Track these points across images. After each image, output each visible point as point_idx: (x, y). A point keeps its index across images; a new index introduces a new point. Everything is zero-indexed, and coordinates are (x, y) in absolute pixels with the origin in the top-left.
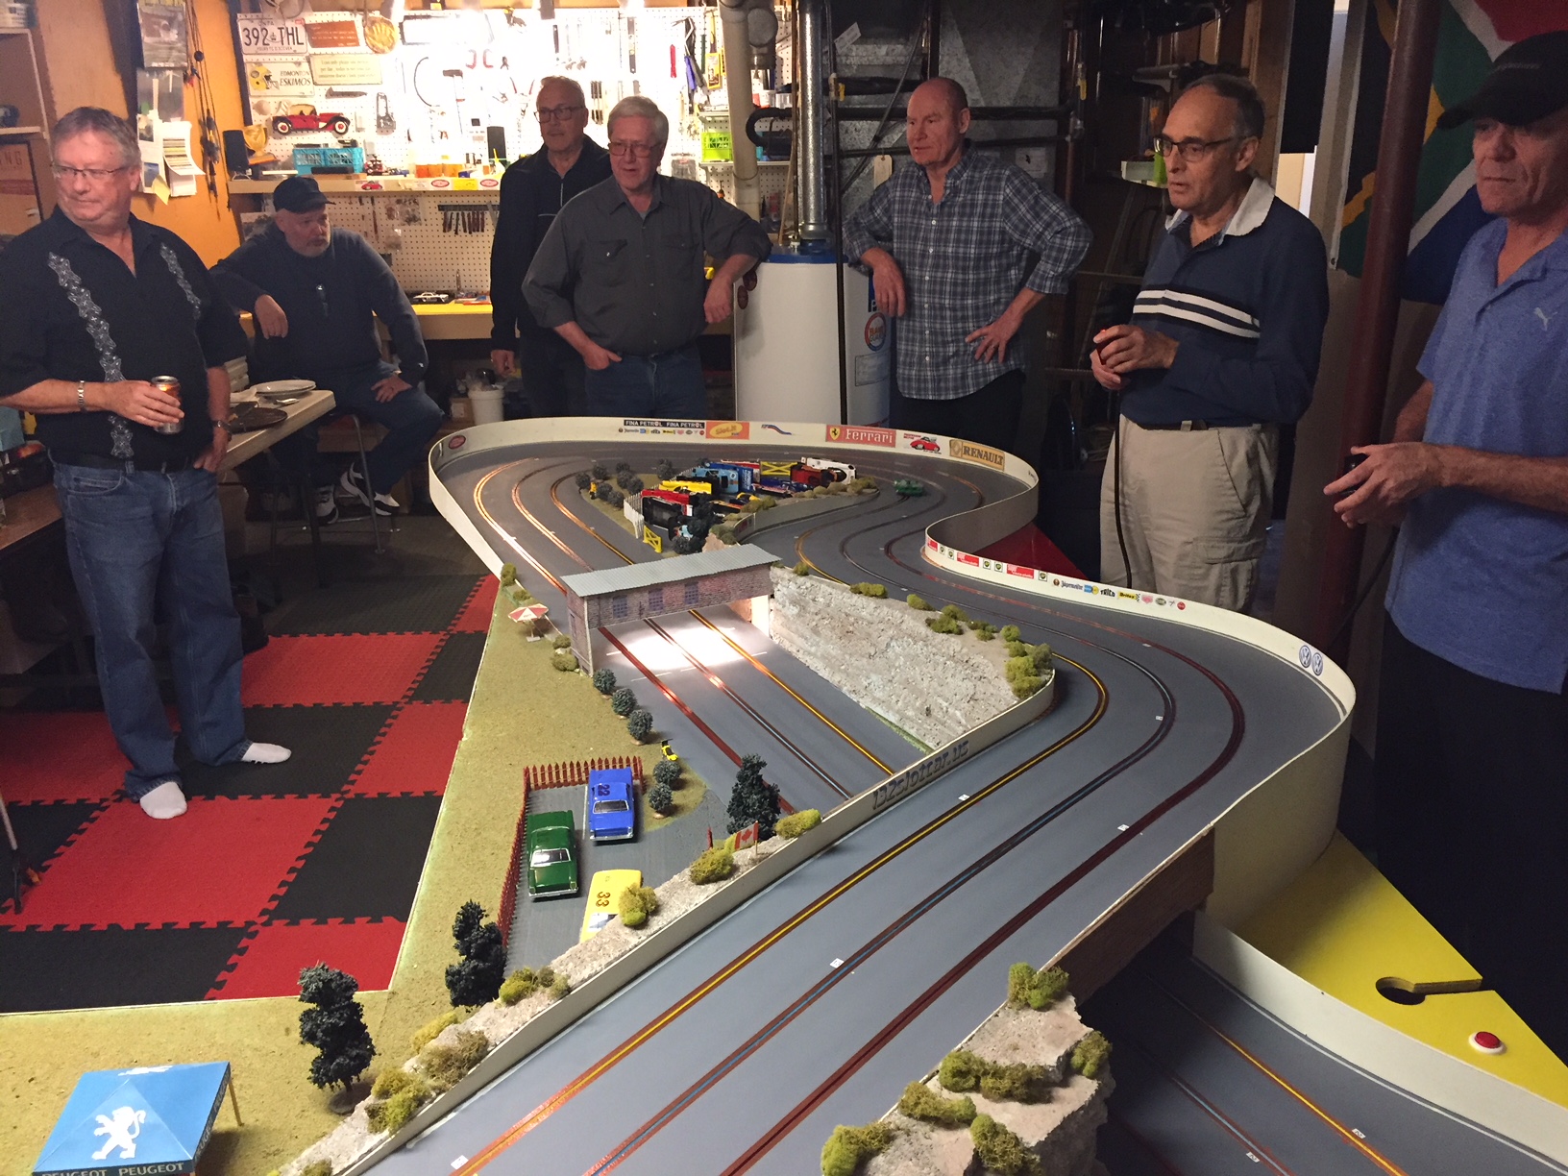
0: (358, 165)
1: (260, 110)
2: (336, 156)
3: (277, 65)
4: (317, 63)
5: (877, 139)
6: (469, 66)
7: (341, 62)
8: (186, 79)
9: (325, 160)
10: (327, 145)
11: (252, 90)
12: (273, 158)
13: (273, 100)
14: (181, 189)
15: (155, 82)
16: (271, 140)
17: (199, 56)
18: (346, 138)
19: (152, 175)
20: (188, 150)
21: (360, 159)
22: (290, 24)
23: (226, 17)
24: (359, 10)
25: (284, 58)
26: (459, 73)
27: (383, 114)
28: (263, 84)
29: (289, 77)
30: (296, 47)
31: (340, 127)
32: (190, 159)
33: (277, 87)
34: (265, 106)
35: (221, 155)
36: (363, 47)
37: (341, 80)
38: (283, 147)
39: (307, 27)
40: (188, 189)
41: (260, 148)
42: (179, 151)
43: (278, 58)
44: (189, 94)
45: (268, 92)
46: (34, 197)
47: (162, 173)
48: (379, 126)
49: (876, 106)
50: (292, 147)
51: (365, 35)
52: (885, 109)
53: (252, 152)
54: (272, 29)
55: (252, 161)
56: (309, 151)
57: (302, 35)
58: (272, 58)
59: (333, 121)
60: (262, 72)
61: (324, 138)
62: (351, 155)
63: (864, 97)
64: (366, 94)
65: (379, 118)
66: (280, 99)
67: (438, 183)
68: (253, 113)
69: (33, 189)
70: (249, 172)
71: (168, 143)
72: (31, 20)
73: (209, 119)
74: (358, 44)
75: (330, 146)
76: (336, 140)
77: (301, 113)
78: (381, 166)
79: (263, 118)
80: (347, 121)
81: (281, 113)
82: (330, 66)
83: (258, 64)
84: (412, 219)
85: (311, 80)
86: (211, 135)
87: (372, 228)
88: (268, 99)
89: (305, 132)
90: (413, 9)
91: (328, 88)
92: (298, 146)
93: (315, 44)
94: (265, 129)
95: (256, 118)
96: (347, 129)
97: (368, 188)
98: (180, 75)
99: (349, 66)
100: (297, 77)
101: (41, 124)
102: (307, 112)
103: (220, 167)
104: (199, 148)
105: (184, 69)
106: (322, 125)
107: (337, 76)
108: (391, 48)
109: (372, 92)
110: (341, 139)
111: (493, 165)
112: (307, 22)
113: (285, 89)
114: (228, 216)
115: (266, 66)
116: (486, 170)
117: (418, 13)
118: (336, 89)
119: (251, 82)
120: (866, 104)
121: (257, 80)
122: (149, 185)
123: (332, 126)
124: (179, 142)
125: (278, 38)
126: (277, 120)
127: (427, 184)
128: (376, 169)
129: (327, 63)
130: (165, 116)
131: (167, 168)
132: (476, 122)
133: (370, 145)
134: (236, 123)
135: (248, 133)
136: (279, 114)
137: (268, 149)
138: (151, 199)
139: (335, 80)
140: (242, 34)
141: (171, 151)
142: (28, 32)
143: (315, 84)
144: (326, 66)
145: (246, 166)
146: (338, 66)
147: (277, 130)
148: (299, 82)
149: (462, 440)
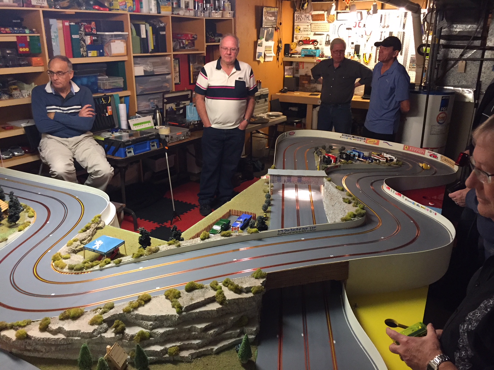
0: (317, 54)
1: (296, 39)
2: (312, 52)
3: (302, 26)
4: (313, 26)
5: (462, 55)
6: (354, 27)
8: (276, 30)
9: (309, 53)
10: (311, 49)
11: (295, 33)
12: (296, 52)
13: (300, 36)
14: (267, 59)
16: (297, 47)
17: (281, 24)
18: (316, 47)
19: (260, 55)
20: (272, 49)
21: (318, 53)
22: (308, 15)
23: (292, 13)
24: (326, 11)
25: (305, 24)
26: (350, 29)
27: (327, 40)
28: (298, 31)
29: (305, 29)
30: (309, 21)
31: (316, 44)
32: (272, 51)
33: (301, 32)
34: (297, 37)
35: (282, 51)
36: (326, 21)
37: (318, 30)
38: (299, 49)
39: (312, 16)
40: (271, 59)
41: (294, 49)
42: (270, 49)
43: (303, 24)
44: (276, 34)
45: (299, 33)
47: (263, 55)
48: (326, 44)
49: (463, 45)
50: (301, 49)
51: (327, 18)
54: (303, 16)
55: (291, 52)
56: (306, 50)
57: (310, 18)
58: (302, 24)
59: (314, 41)
60: (298, 28)
61: (311, 47)
62: (316, 51)
64: (324, 34)
65: (326, 41)
66: (301, 36)
68: (294, 39)
70: (290, 55)
71: (266, 47)
72: (234, 16)
73: (280, 41)
74: (324, 20)
76: (314, 47)
77: (306, 39)
78: (324, 55)
79: (297, 40)
80: (318, 42)
81: (301, 39)
82: (316, 26)
83: (298, 25)
86: (280, 45)
88: (298, 35)
89: (306, 45)
90: (342, 10)
91: (314, 32)
92: (303, 48)
94: (296, 44)
95: (295, 41)
97: (318, 61)
99: (321, 26)
100: (307, 29)
102: (308, 39)
103: (281, 54)
104: (276, 48)
105: (275, 28)
106: (311, 43)
108: (333, 21)
109: (326, 34)
112: (312, 14)
113: (303, 33)
114: (281, 67)
115: (300, 26)
117: (342, 11)
118: (316, 33)
121: (296, 30)
122: (258, 58)
123: (313, 43)
124: (270, 47)
125: (304, 18)
126: (300, 41)
128: (322, 56)
130: (267, 40)
131: (265, 54)
132: (352, 43)
133: (322, 49)
134: (288, 42)
135: (292, 44)
136: (301, 40)
137: (296, 49)
138: (259, 62)
139: (317, 30)
140: (295, 17)
141: (267, 49)
142: (233, 18)
143: (311, 31)
144: (315, 26)
145: (288, 54)
146: (318, 26)
147: (300, 44)
148: (307, 31)
149: (294, 133)
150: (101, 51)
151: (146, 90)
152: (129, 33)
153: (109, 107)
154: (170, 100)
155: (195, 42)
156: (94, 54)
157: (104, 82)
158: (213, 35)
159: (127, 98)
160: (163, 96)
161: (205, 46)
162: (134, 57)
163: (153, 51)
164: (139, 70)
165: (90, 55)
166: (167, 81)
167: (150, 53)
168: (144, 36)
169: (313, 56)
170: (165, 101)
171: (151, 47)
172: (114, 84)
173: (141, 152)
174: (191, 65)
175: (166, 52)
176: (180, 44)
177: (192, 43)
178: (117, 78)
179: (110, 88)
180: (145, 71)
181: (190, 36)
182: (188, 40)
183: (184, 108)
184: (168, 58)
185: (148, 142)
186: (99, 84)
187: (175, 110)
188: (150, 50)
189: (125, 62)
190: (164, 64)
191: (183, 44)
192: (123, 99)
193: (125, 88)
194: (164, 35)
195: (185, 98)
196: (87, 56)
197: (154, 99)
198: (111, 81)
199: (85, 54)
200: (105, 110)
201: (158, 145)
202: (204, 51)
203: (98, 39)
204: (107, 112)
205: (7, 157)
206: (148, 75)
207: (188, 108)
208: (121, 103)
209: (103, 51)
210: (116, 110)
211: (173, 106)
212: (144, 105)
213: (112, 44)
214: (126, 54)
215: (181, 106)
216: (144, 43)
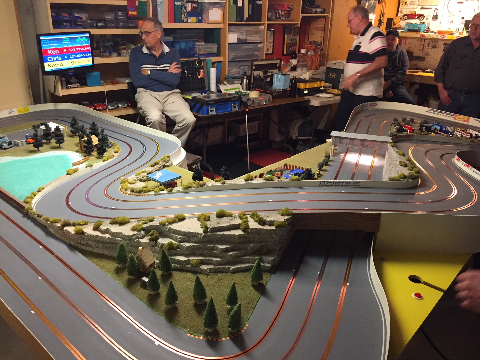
0: (422, 29)
1: (401, 13)
2: (417, 26)
8: (379, 3)
9: (413, 28)
10: (416, 23)
11: (401, 7)
12: (400, 26)
13: (405, 10)
16: (402, 21)
18: (422, 21)
26: (462, 3)
27: (435, 14)
28: (404, 5)
29: (412, 3)
31: (422, 18)
33: (407, 6)
34: (403, 11)
35: (384, 25)
38: (403, 23)
41: (397, 23)
45: (405, 7)
46: (324, 32)
48: (433, 18)
50: (405, 23)
56: (409, 25)
59: (420, 16)
60: (405, 1)
61: (416, 21)
62: (422, 26)
64: (432, 8)
65: (434, 16)
66: (407, 9)
67: (443, 36)
68: (399, 13)
69: (324, 30)
73: (383, 14)
75: (417, 24)
76: (419, 22)
77: (412, 13)
79: (402, 14)
80: (424, 17)
81: (406, 13)
84: (434, 47)
85: (417, 4)
86: (382, 19)
87: (422, 49)
88: (403, 9)
89: (411, 19)
91: (421, 6)
92: (407, 23)
94: (400, 18)
95: (400, 15)
96: (423, 19)
98: (376, 2)
100: (414, 3)
101: (329, 13)
102: (413, 14)
104: (377, 22)
105: (379, 1)
106: (417, 17)
107: (425, 3)
109: (434, 8)
110: (421, 21)
111: (463, 32)
113: (410, 6)
116: (460, 33)
118: (424, 7)
121: (402, 4)
123: (419, 18)
126: (405, 15)
127: (439, 37)
128: (428, 31)
132: (463, 18)
133: (429, 24)
134: (392, 15)
135: (396, 19)
136: (406, 14)
137: (400, 23)
139: (424, 4)
143: (418, 5)
147: (404, 18)
148: (414, 4)
149: (375, 104)
150: (200, 18)
151: (238, 57)
152: (226, 2)
153: (202, 70)
154: (259, 67)
155: (292, 12)
156: (193, 20)
157: (200, 47)
158: (310, 6)
159: (220, 64)
160: (252, 63)
161: (301, 17)
162: (229, 24)
163: (248, 19)
164: (232, 38)
165: (189, 21)
166: (258, 50)
167: (245, 21)
168: (240, 4)
169: (417, 31)
170: (254, 68)
171: (246, 15)
172: (209, 50)
173: (222, 112)
174: (286, 36)
175: (261, 21)
176: (276, 14)
177: (288, 14)
178: (212, 44)
179: (205, 53)
180: (238, 39)
181: (286, 6)
182: (284, 11)
183: (272, 77)
184: (262, 27)
185: (230, 103)
186: (196, 49)
187: (262, 77)
188: (245, 19)
189: (221, 30)
190: (257, 32)
191: (279, 15)
192: (216, 65)
193: (218, 54)
194: (261, 5)
195: (274, 66)
196: (187, 22)
197: (244, 66)
198: (206, 47)
199: (185, 20)
200: (198, 73)
201: (240, 107)
202: (298, 21)
203: (198, 6)
204: (199, 75)
205: (112, 107)
206: (241, 42)
207: (275, 76)
208: (213, 67)
209: (202, 18)
210: (208, 73)
211: (261, 73)
212: (235, 71)
213: (210, 11)
214: (222, 21)
215: (269, 74)
216: (240, 11)
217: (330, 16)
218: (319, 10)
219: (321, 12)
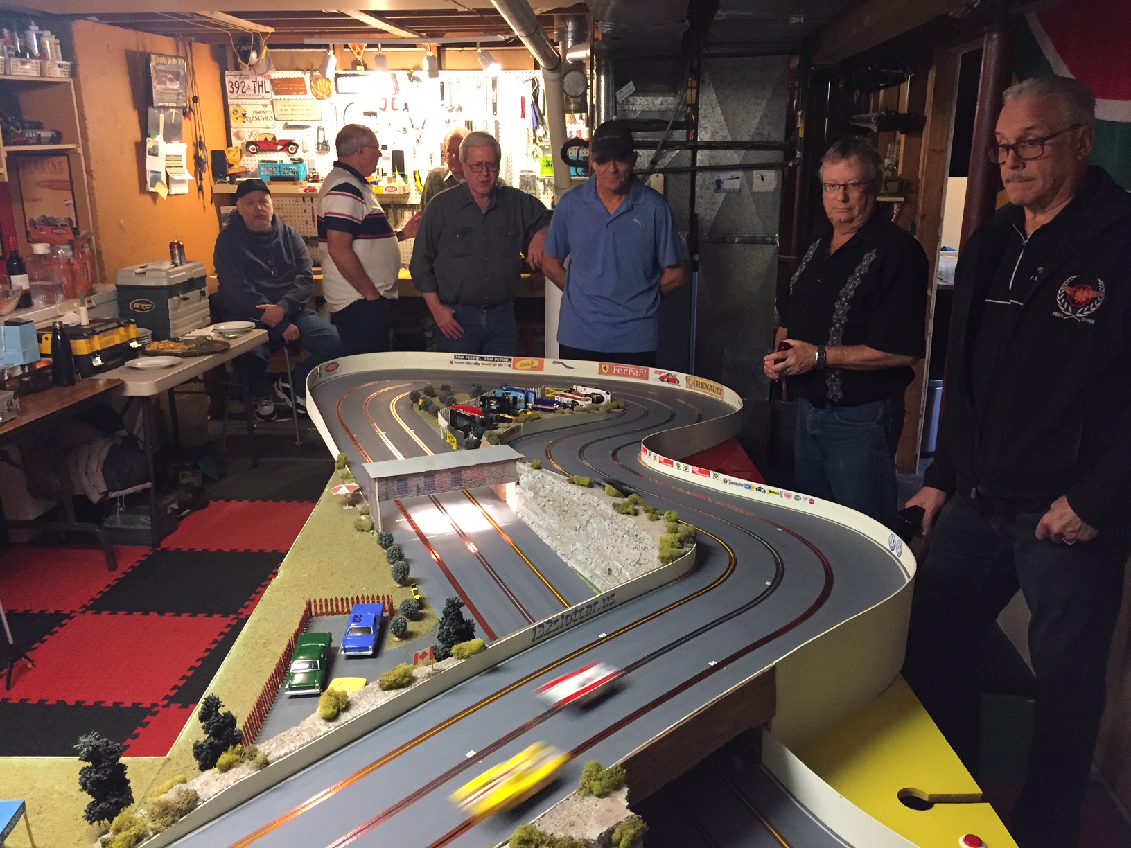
0: (302, 175)
1: (239, 137)
2: (287, 168)
3: (251, 107)
4: (278, 105)
5: (654, 162)
6: (381, 109)
7: (294, 105)
8: (185, 114)
9: (280, 172)
10: (282, 161)
11: (233, 123)
12: (245, 170)
13: (246, 131)
14: (175, 189)
15: (162, 117)
16: (245, 157)
17: (195, 99)
18: (296, 157)
19: (156, 179)
20: (184, 163)
21: (304, 171)
22: (260, 79)
23: (218, 73)
24: (308, 70)
25: (255, 102)
26: (374, 114)
27: (321, 140)
28: (240, 119)
29: (259, 115)
30: (264, 95)
31: (292, 149)
32: (185, 169)
33: (250, 121)
34: (241, 135)
35: (208, 167)
36: (310, 95)
37: (294, 117)
38: (250, 163)
39: (272, 81)
40: (183, 189)
41: (237, 163)
42: (177, 163)
43: (252, 102)
44: (187, 125)
45: (244, 125)
46: (71, 192)
47: (164, 178)
48: (318, 149)
49: (653, 139)
50: (258, 163)
51: (311, 87)
52: (659, 142)
53: (231, 165)
54: (249, 82)
55: (230, 171)
56: (269, 165)
57: (269, 86)
58: (248, 101)
59: (287, 145)
60: (240, 111)
61: (281, 157)
62: (298, 167)
63: (644, 133)
64: (310, 127)
65: (318, 143)
66: (252, 130)
68: (233, 138)
69: (70, 186)
70: (228, 178)
71: (169, 157)
72: (74, 73)
73: (200, 142)
74: (306, 93)
75: (284, 162)
76: (289, 158)
77: (266, 139)
78: (318, 176)
80: (297, 146)
81: (252, 139)
82: (287, 108)
83: (238, 105)
85: (273, 117)
86: (201, 153)
87: (311, 219)
88: (243, 130)
89: (268, 152)
90: (345, 70)
91: (284, 122)
92: (262, 161)
93: (277, 93)
94: (241, 150)
95: (235, 142)
96: (296, 151)
97: (308, 191)
98: (180, 112)
99: (300, 107)
100: (264, 115)
101: (77, 143)
102: (270, 139)
103: (207, 175)
104: (193, 162)
105: (184, 109)
106: (279, 147)
108: (328, 96)
109: (314, 125)
110: (292, 157)
111: (395, 177)
112: (272, 78)
113: (255, 123)
114: (212, 209)
115: (244, 107)
116: (389, 180)
117: (348, 72)
118: (290, 123)
119: (232, 118)
120: (646, 138)
121: (237, 116)
122: (153, 185)
123: (286, 149)
124: (178, 158)
125: (252, 88)
126: (249, 144)
128: (315, 178)
129: (285, 105)
130: (167, 139)
131: (167, 175)
133: (312, 162)
134: (221, 146)
135: (229, 152)
136: (250, 140)
137: (242, 163)
138: (155, 196)
139: (290, 117)
140: (228, 85)
141: (171, 163)
142: (71, 80)
143: (276, 119)
144: (284, 108)
145: (226, 175)
146: (292, 108)
147: (249, 150)
148: (265, 118)
158: (18, 124)
161: (4, 154)
169: (293, 179)
202: (2, 166)
217: (80, 151)
218: (45, 134)
219: (53, 141)
